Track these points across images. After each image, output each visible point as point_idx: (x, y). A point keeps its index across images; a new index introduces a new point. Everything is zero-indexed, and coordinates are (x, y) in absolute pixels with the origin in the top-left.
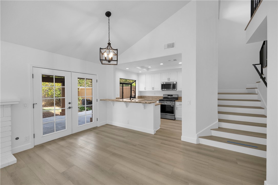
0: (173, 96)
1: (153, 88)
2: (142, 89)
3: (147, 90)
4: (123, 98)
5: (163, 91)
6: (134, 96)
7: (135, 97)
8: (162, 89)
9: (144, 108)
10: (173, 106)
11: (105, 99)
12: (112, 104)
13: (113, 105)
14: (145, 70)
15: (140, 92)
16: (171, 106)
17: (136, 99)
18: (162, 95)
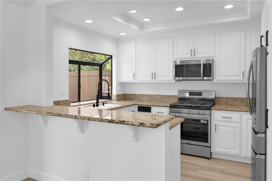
0: (204, 96)
1: (154, 76)
2: (127, 77)
3: (139, 79)
4: (79, 101)
5: (179, 83)
6: (107, 95)
7: (109, 97)
8: (177, 78)
9: (134, 139)
10: (207, 121)
11: (18, 107)
12: (41, 121)
13: (43, 125)
14: (134, 27)
15: (122, 85)
16: (202, 121)
17: (113, 102)
18: (175, 93)
